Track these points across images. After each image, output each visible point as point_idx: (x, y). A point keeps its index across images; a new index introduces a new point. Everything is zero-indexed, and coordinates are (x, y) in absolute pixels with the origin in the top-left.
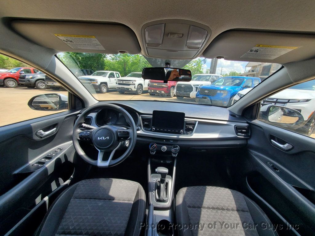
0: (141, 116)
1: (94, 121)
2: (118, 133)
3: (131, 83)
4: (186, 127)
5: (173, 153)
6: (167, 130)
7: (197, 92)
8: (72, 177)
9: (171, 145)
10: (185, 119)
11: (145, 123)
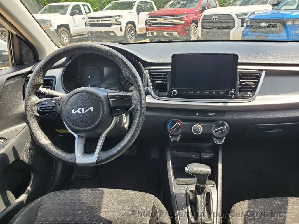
0: (148, 69)
1: (59, 83)
2: (111, 100)
3: (113, 21)
4: (241, 85)
5: (216, 138)
6: (202, 92)
7: (243, 28)
8: (30, 190)
9: (212, 121)
10: (239, 67)
11: (157, 82)
